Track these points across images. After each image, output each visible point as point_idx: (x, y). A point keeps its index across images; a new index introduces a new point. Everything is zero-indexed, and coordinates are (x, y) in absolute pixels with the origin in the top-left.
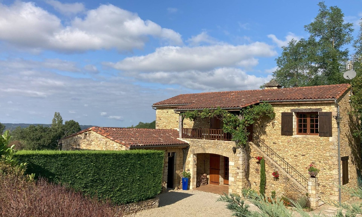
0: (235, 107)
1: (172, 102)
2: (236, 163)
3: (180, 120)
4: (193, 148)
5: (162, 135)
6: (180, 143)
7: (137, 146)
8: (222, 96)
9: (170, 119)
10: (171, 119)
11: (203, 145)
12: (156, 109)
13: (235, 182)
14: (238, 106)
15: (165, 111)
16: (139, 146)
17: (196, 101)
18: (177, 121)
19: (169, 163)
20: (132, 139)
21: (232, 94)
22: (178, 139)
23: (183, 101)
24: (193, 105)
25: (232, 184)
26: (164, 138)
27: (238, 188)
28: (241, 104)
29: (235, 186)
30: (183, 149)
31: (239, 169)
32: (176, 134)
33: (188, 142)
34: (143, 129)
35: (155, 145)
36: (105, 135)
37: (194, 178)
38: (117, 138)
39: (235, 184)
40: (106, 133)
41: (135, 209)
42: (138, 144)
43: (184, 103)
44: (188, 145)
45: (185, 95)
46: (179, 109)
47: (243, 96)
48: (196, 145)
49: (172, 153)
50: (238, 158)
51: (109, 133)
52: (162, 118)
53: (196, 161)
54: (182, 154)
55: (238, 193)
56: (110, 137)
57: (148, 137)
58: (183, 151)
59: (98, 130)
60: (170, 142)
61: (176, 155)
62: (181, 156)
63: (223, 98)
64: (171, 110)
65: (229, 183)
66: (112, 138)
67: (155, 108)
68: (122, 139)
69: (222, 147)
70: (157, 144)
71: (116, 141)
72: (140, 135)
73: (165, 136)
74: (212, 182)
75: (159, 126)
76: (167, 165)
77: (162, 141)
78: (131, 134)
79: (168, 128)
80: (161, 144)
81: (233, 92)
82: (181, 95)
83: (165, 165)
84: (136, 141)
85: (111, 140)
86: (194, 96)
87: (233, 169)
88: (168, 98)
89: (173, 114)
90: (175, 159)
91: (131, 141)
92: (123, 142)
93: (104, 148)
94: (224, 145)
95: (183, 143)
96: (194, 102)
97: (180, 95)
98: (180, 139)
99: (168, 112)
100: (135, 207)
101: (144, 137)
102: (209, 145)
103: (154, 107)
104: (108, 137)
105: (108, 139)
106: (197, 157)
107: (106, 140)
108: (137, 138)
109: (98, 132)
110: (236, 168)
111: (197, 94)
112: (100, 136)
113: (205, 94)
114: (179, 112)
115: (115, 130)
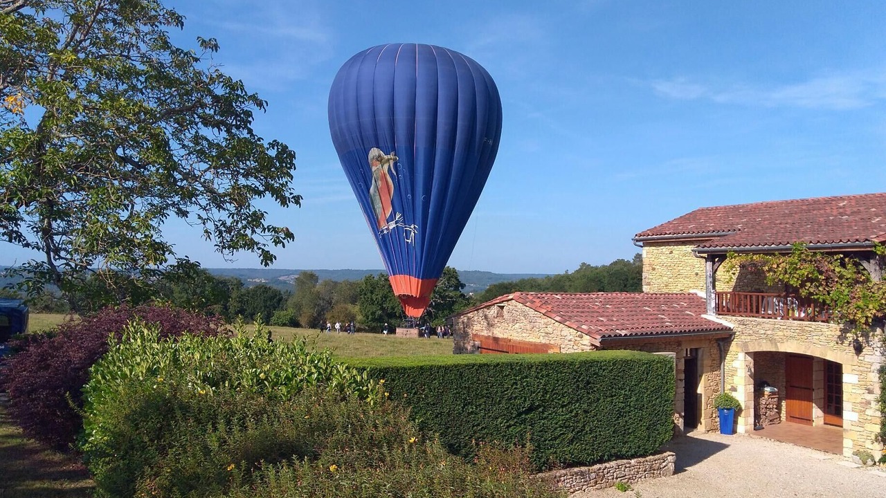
0: (857, 240)
1: (680, 228)
2: (862, 377)
3: (708, 274)
4: (742, 337)
5: (664, 307)
6: (712, 327)
7: (616, 336)
8: (814, 210)
9: (679, 268)
10: (681, 268)
11: (769, 332)
12: (642, 247)
13: (861, 424)
14: (867, 240)
15: (665, 249)
16: (620, 335)
17: (746, 224)
18: (697, 274)
19: (686, 371)
20: (601, 319)
21: (841, 205)
22: (703, 316)
23: (711, 226)
24: (742, 238)
25: (853, 428)
26: (671, 316)
27: (868, 438)
28: (875, 233)
29: (861, 433)
30: (717, 340)
31: (870, 392)
32: (695, 303)
33: (731, 325)
34: (619, 295)
35: (654, 333)
36: (544, 311)
37: (749, 408)
38: (570, 317)
39: (861, 429)
40: (544, 306)
41: (626, 475)
42: (617, 331)
43: (714, 231)
44: (731, 333)
45: (712, 209)
46: (706, 248)
47: (874, 209)
48: (751, 332)
49: (691, 349)
50: (869, 366)
51: (550, 307)
52: (658, 267)
53: (753, 370)
54: (715, 350)
55: (869, 451)
56: (553, 315)
57: (634, 313)
58: (719, 345)
59: (527, 300)
60: (686, 324)
61: (702, 356)
62: (713, 356)
63: (816, 215)
64: (679, 247)
65: (844, 426)
66: (558, 318)
67: (641, 244)
68: (579, 319)
69: (822, 338)
70: (659, 330)
71: (567, 323)
72: (617, 310)
73: (673, 310)
74: (791, 417)
75: (652, 283)
76: (683, 376)
77: (669, 324)
78: (596, 308)
79: (675, 290)
80: (669, 330)
81: (842, 199)
82: (703, 210)
83: (679, 378)
84: (611, 323)
85: (557, 321)
86: (735, 210)
87: (854, 391)
88: (671, 220)
89: (687, 258)
90: (699, 363)
91: (600, 323)
92: (584, 327)
93: (542, 338)
94: (827, 333)
95: (718, 326)
96: (739, 227)
97: (699, 210)
98: (711, 316)
99: (671, 253)
100: (624, 471)
101: (625, 314)
102: (789, 333)
103: (637, 241)
104: (549, 314)
105: (550, 319)
106: (754, 360)
107: (546, 321)
108: (610, 318)
109: (528, 304)
110: (864, 391)
111: (743, 206)
112: (532, 312)
113: (766, 206)
114: (705, 255)
115: (560, 298)
